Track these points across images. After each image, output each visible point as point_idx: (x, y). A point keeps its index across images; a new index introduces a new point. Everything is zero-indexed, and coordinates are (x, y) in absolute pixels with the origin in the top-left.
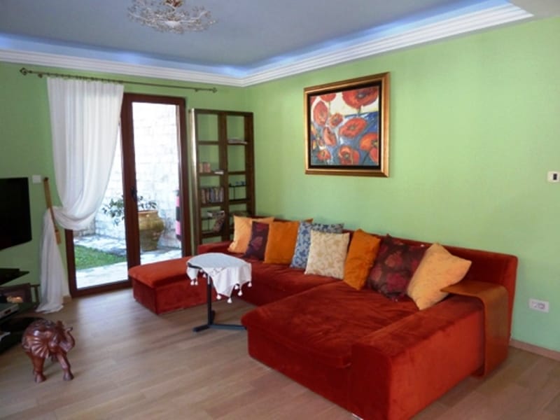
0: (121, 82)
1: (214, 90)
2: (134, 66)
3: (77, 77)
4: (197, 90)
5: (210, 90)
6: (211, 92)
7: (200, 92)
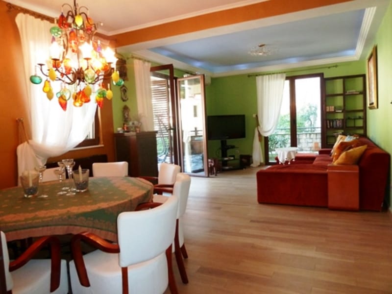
0: (285, 72)
1: (336, 66)
2: (294, 64)
3: (267, 74)
4: (329, 68)
5: (334, 66)
6: (335, 68)
7: (331, 68)
